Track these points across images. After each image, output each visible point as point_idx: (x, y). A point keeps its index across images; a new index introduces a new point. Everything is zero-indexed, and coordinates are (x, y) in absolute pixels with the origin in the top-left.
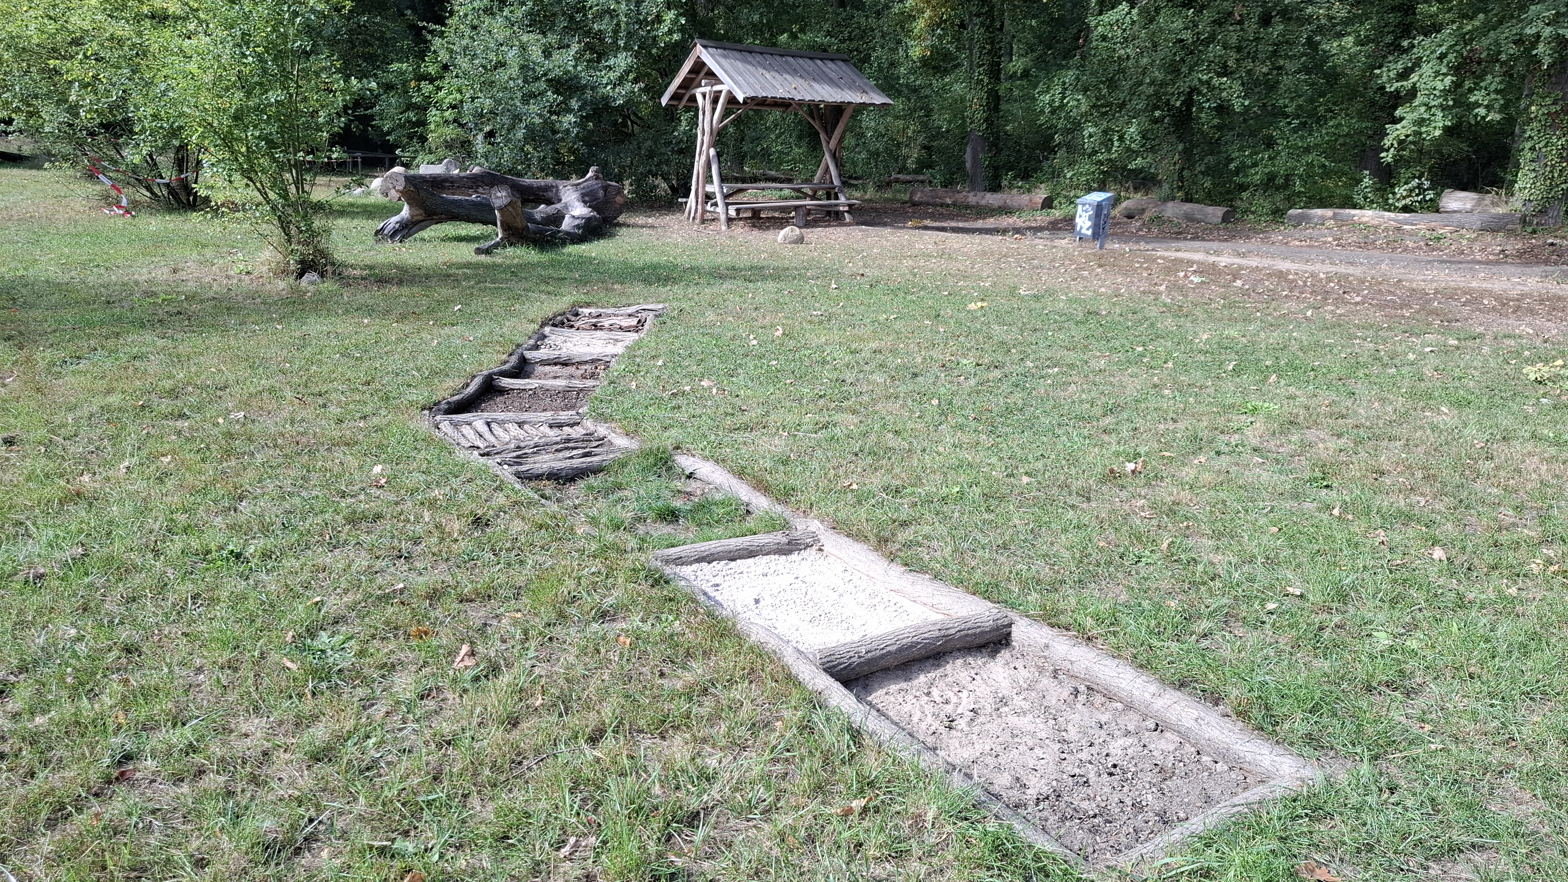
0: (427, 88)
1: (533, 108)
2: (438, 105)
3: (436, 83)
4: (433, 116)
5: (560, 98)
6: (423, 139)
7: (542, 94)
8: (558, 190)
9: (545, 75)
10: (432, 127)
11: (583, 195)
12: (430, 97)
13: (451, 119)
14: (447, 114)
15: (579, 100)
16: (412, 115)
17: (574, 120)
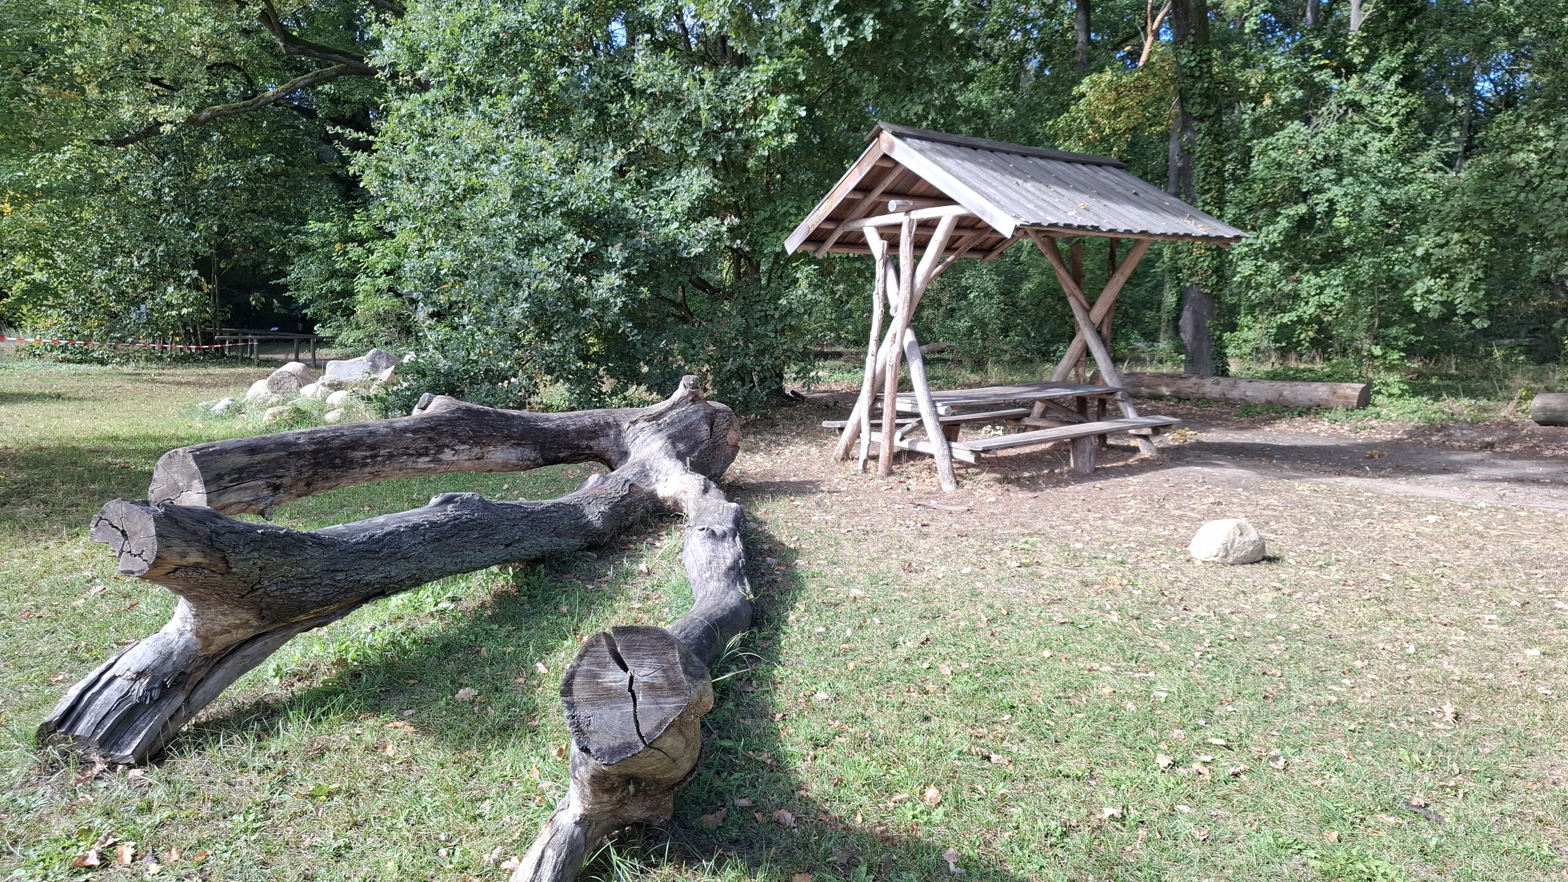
0: (354, 251)
1: (539, 261)
2: (369, 272)
3: (367, 245)
4: (362, 284)
5: (590, 245)
6: (349, 312)
7: (555, 238)
8: (619, 432)
9: (563, 203)
10: (361, 297)
11: (674, 439)
12: (358, 262)
13: (385, 287)
14: (380, 281)
15: (624, 247)
16: (336, 284)
17: (618, 282)
